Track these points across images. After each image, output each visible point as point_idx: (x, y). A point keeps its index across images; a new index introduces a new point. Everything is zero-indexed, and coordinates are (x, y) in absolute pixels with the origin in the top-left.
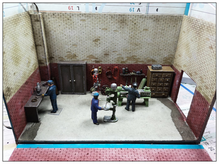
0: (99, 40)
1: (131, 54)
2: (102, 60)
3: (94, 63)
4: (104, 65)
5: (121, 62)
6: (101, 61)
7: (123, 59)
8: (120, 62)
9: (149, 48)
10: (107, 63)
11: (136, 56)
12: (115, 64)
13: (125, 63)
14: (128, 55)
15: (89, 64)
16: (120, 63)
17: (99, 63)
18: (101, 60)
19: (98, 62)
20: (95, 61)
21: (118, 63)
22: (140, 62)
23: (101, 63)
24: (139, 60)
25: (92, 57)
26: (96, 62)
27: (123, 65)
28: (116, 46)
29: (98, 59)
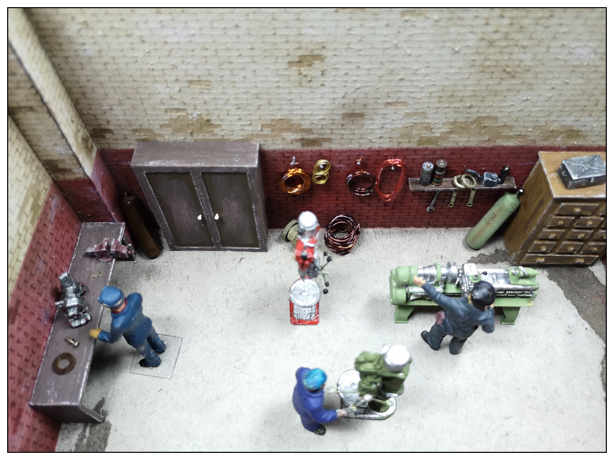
0: (320, 58)
1: (474, 110)
2: (333, 137)
3: (297, 147)
4: (341, 152)
6: (329, 140)
7: (429, 128)
8: (417, 139)
10: (355, 146)
11: (495, 119)
12: (388, 150)
13: (435, 143)
14: (456, 115)
15: (274, 151)
16: (414, 145)
17: (316, 148)
18: (326, 137)
19: (314, 142)
20: (302, 139)
21: (406, 146)
22: (509, 137)
23: (326, 146)
24: (505, 133)
25: (286, 126)
26: (303, 145)
27: (426, 149)
28: (402, 84)
29: (313, 133)
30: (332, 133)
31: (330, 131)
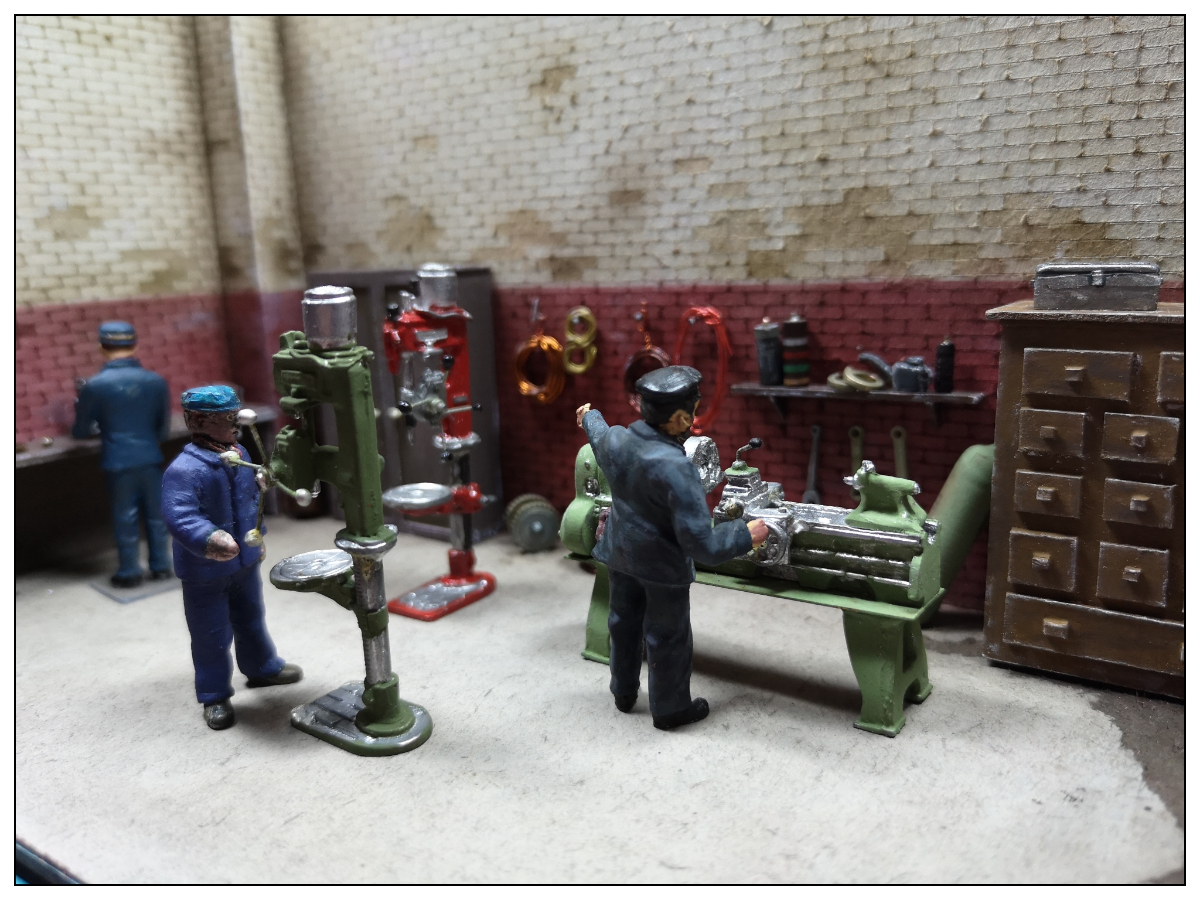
0: (567, 70)
1: (833, 170)
2: (598, 252)
4: (615, 294)
5: (751, 269)
6: (593, 261)
9: (1019, 90)
11: (886, 194)
13: (779, 269)
14: (804, 186)
17: (574, 284)
18: (588, 252)
19: (569, 267)
20: (552, 259)
22: (933, 252)
23: (589, 279)
24: (920, 239)
25: (528, 229)
29: (567, 245)
30: (596, 244)
31: (592, 239)
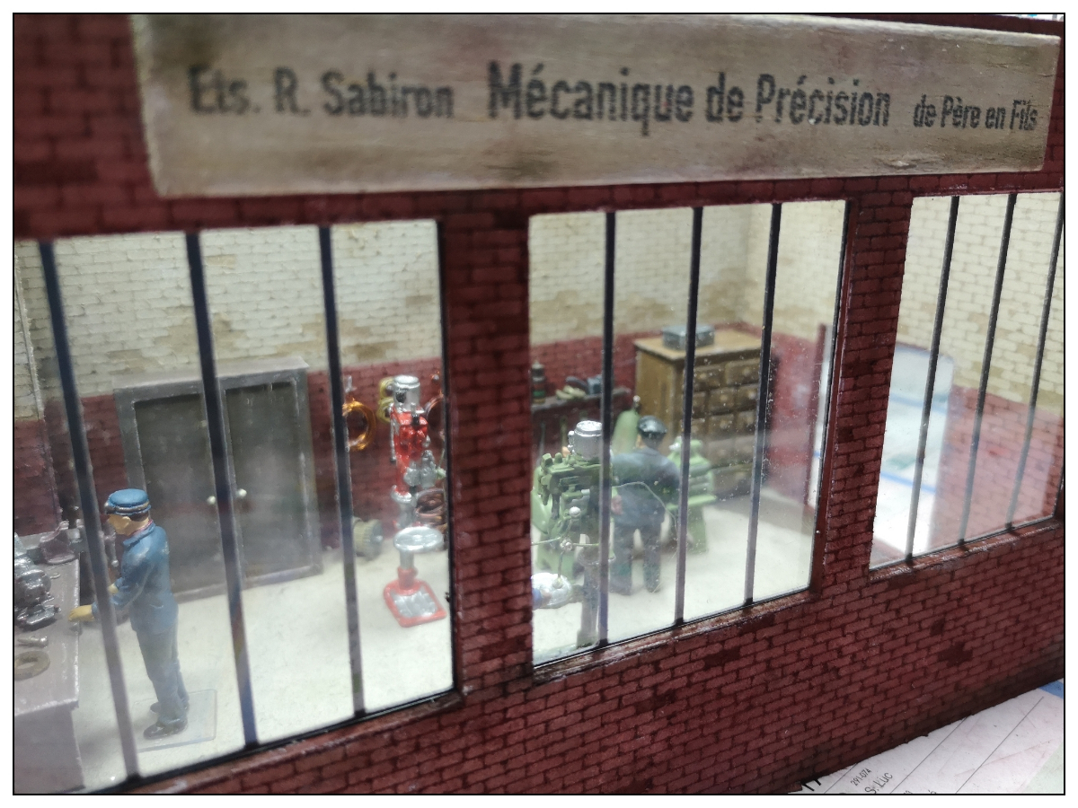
1: (551, 282)
2: (397, 338)
3: (352, 361)
4: (411, 365)
6: (393, 345)
11: (575, 293)
15: (320, 373)
17: (378, 361)
18: (389, 338)
19: (373, 350)
20: (358, 346)
22: (597, 322)
24: (591, 316)
26: (359, 358)
29: (371, 335)
30: (396, 332)
31: (392, 329)
